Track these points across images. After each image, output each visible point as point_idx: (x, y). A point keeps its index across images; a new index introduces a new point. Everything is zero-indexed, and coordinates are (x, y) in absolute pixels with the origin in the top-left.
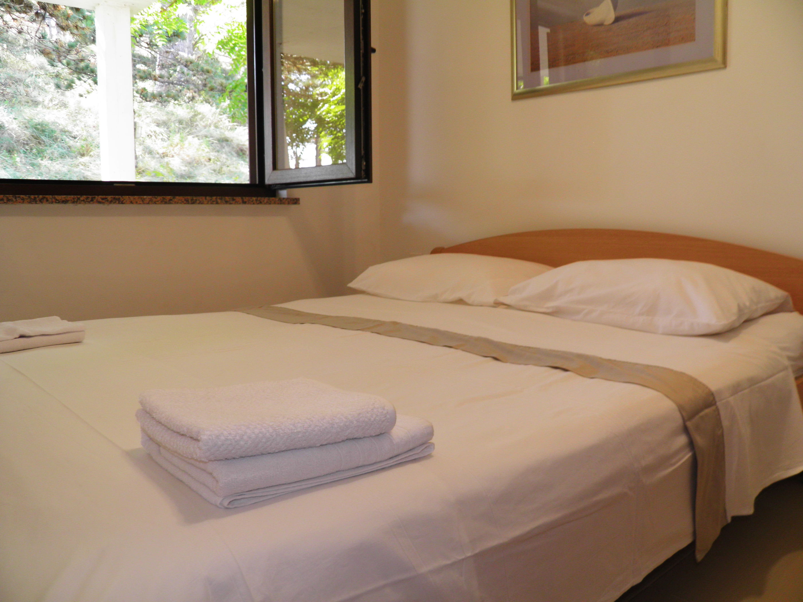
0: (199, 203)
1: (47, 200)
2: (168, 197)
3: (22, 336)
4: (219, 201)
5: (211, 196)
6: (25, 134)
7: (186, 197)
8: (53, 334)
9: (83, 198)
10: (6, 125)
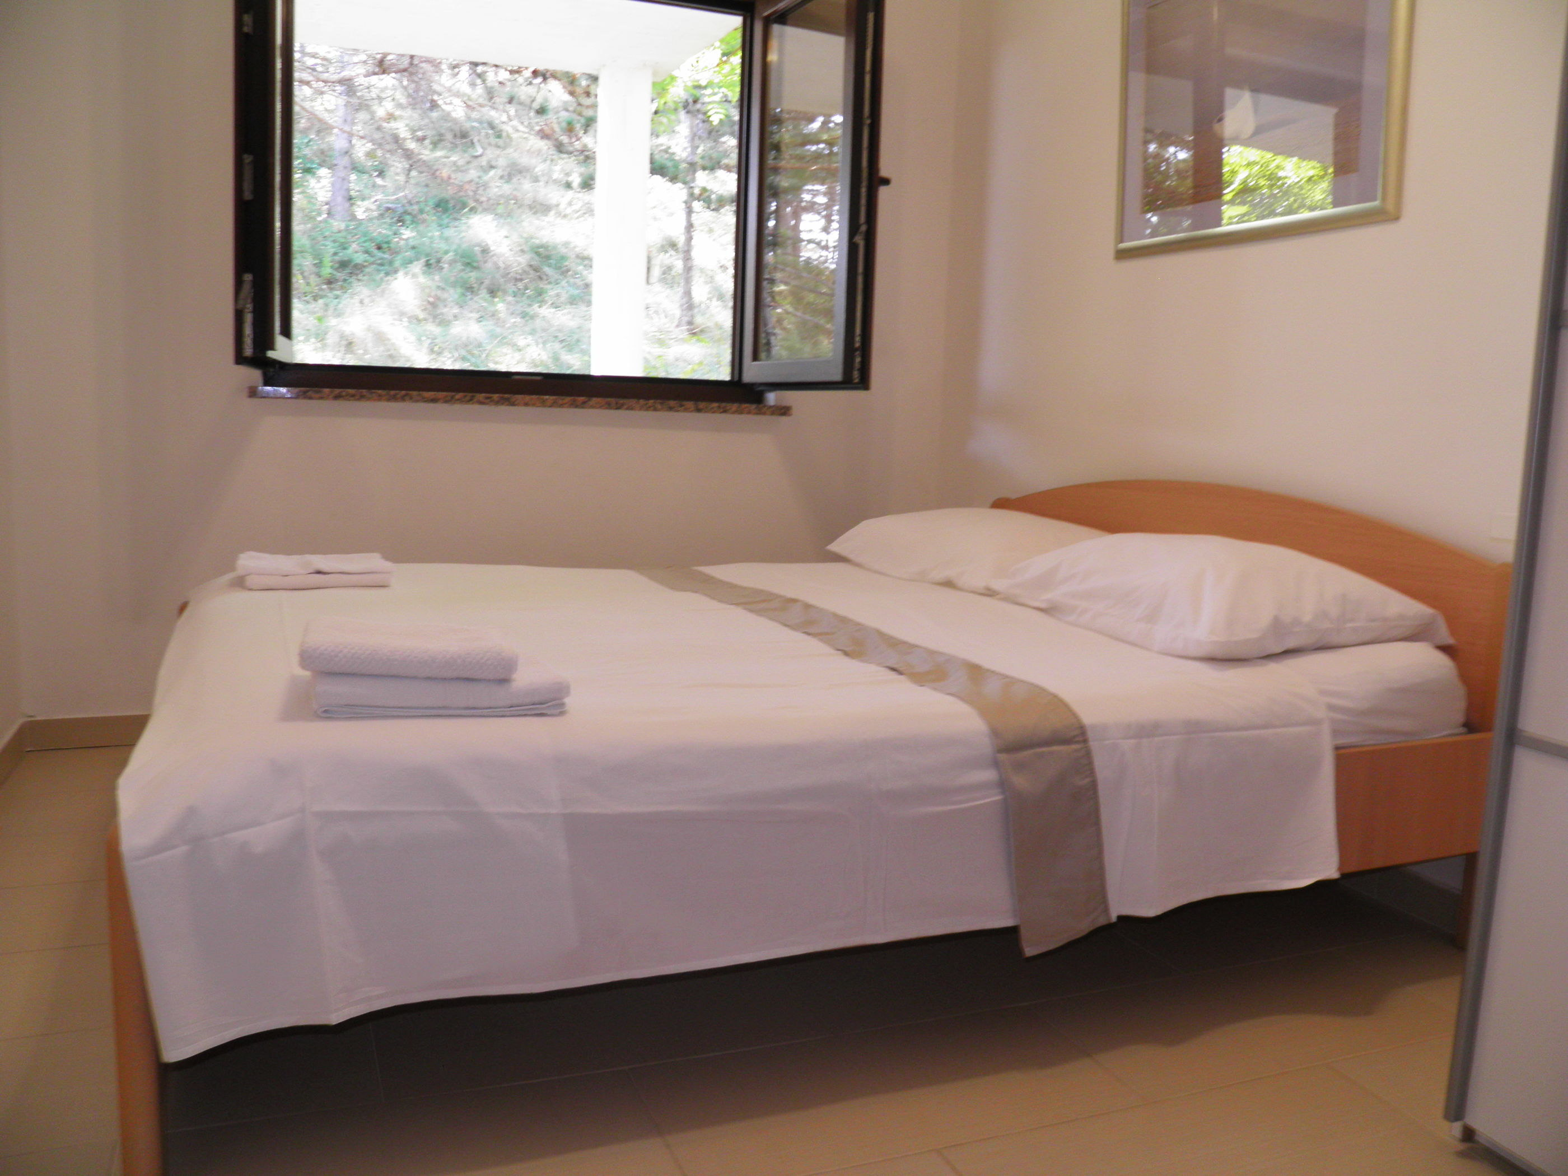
0: (627, 409)
1: (411, 398)
2: (582, 399)
3: (319, 572)
4: (659, 406)
5: (648, 398)
6: (519, 264)
7: (609, 399)
8: (353, 572)
9: (459, 396)
10: (492, 248)
